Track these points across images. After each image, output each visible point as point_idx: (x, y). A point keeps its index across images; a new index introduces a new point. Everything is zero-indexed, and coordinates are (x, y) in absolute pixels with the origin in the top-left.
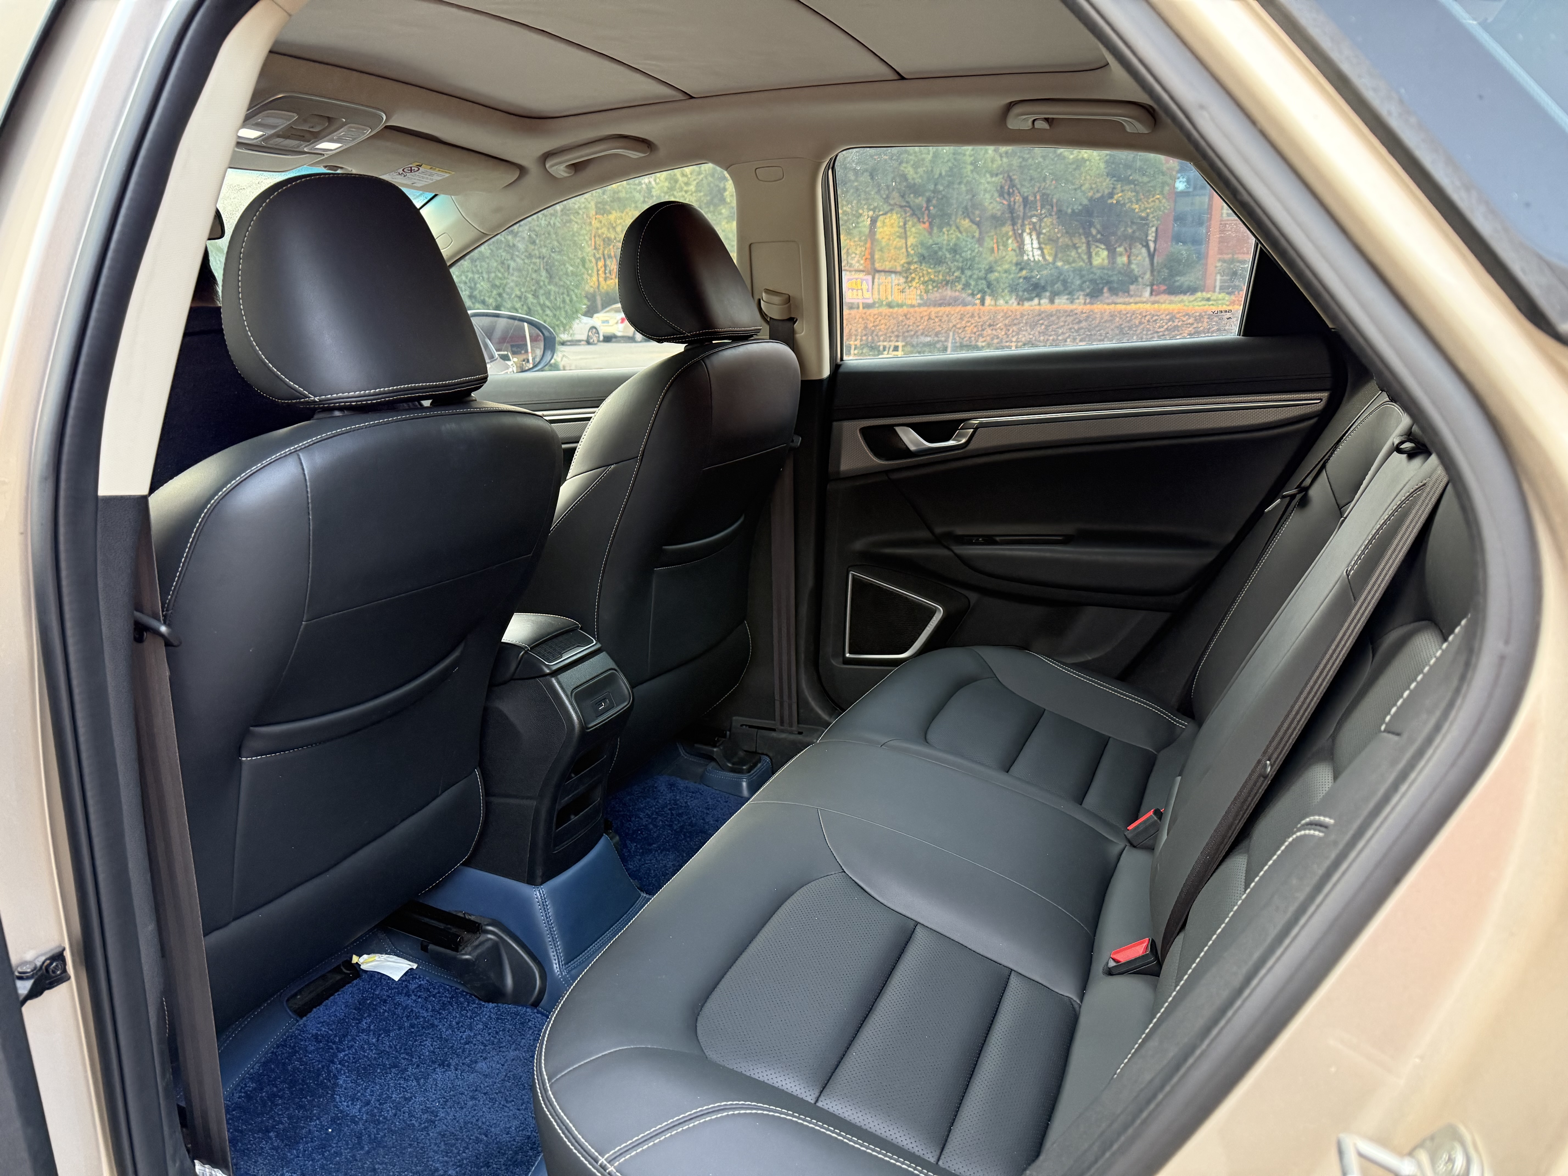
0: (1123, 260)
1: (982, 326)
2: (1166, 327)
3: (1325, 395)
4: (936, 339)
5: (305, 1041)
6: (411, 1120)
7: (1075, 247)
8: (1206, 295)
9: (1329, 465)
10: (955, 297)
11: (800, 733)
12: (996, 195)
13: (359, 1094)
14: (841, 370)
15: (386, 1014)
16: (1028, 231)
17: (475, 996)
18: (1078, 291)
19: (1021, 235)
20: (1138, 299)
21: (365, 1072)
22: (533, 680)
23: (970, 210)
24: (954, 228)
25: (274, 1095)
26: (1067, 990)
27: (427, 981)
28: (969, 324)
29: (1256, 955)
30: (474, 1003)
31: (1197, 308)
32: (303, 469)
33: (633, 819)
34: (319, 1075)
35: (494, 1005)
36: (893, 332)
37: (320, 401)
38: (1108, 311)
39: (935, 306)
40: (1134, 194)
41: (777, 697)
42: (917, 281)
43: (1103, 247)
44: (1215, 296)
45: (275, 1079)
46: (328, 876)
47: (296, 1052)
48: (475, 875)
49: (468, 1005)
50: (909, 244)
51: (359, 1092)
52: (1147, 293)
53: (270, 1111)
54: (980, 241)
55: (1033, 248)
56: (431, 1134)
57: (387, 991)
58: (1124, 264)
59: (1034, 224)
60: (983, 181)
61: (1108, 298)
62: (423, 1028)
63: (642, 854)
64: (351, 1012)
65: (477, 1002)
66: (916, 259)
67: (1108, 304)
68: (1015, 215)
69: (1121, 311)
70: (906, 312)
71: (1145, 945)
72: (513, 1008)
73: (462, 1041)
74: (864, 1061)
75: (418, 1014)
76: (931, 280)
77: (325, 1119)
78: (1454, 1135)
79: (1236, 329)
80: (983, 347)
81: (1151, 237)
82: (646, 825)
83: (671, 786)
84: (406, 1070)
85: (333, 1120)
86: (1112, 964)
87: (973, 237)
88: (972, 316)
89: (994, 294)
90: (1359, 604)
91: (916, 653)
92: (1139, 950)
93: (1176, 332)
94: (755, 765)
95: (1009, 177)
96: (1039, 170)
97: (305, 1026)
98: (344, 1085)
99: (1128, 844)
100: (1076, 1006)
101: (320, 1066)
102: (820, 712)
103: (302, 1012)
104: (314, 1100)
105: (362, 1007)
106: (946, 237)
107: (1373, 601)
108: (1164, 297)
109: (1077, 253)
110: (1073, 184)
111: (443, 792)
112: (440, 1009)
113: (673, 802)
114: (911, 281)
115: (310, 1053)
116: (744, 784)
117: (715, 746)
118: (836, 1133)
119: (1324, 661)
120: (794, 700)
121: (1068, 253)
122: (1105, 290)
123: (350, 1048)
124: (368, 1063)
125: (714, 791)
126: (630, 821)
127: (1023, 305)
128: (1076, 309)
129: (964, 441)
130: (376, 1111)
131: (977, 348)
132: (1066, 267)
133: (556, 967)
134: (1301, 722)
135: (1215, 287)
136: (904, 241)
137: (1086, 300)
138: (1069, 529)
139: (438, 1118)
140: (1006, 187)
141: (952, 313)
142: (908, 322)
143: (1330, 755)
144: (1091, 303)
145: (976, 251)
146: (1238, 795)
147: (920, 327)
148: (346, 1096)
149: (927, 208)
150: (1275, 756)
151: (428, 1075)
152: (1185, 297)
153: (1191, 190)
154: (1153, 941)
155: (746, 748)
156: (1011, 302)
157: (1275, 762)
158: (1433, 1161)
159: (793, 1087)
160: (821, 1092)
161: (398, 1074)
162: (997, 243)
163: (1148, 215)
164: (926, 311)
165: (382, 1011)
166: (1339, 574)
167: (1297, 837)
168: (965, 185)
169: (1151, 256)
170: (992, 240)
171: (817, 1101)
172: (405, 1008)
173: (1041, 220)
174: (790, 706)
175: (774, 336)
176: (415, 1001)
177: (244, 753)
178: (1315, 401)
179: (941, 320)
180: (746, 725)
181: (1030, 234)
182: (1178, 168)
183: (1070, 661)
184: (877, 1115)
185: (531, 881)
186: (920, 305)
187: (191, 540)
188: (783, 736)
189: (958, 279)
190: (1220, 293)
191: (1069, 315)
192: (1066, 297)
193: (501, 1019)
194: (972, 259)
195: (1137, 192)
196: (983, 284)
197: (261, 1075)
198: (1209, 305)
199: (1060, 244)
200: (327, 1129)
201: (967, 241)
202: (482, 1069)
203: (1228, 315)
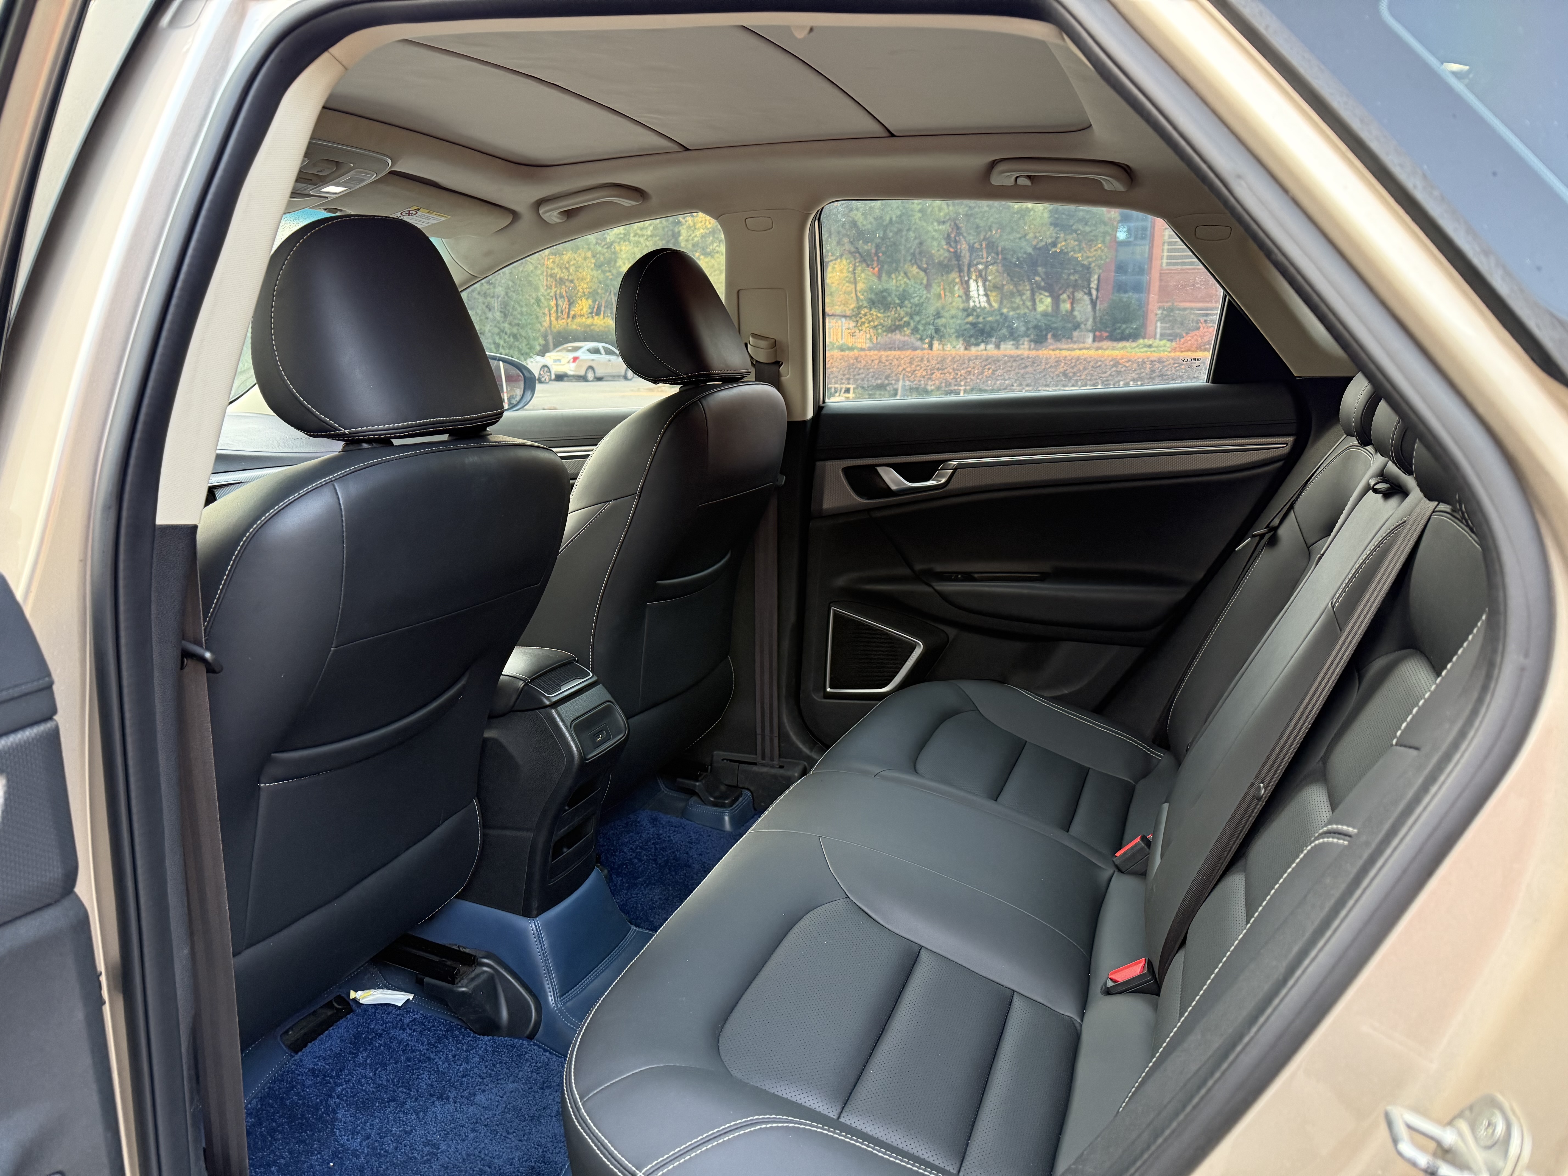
0: (1066, 306)
1: (931, 370)
2: (1109, 373)
3: (1290, 439)
4: (886, 382)
5: (302, 1075)
6: (413, 1153)
7: (1021, 294)
8: (1147, 342)
9: (1297, 506)
10: (904, 342)
11: (781, 767)
12: (943, 243)
13: (359, 1128)
14: (824, 412)
15: (382, 1048)
16: (974, 277)
17: (471, 1030)
18: (1023, 337)
19: (967, 282)
20: (1081, 345)
21: (364, 1106)
22: (533, 712)
23: (918, 257)
24: (902, 274)
25: (274, 1130)
26: (1068, 1011)
27: (421, 1014)
28: (918, 368)
29: (1296, 949)
30: (470, 1036)
31: (1139, 354)
32: (338, 499)
33: (617, 853)
34: (317, 1109)
35: (489, 1038)
36: (844, 375)
37: (350, 433)
38: (1054, 357)
39: (885, 350)
40: (1076, 243)
41: (759, 731)
42: (866, 325)
43: (1047, 294)
44: (1157, 342)
45: (274, 1114)
46: (335, 904)
47: (293, 1087)
48: (470, 908)
49: (463, 1039)
50: (858, 288)
51: (358, 1125)
52: (1090, 340)
53: (271, 1146)
54: (928, 287)
55: (979, 295)
56: (434, 1167)
57: (382, 1025)
58: (1067, 311)
59: (980, 271)
60: (930, 228)
61: (1052, 344)
62: (420, 1061)
63: (628, 889)
64: (347, 1047)
65: (472, 1035)
66: (865, 304)
67: (1053, 350)
68: (961, 262)
69: (1066, 357)
70: (857, 355)
71: (1141, 965)
72: (509, 1041)
73: (459, 1074)
74: (881, 1078)
75: (414, 1048)
76: (881, 324)
77: (326, 1154)
78: (1492, 1103)
79: (1205, 377)
80: (932, 391)
81: (1093, 285)
82: (631, 859)
83: (654, 821)
84: (404, 1103)
85: (335, 1155)
86: (1110, 984)
87: (921, 283)
88: (922, 360)
89: (941, 338)
90: (1346, 633)
91: (896, 687)
92: (1136, 970)
93: (1119, 378)
94: (737, 799)
95: (955, 224)
96: (985, 219)
97: (301, 1061)
98: (344, 1119)
99: (1116, 870)
100: (1077, 1025)
101: (318, 1100)
102: (801, 746)
103: (297, 1047)
104: (313, 1134)
105: (358, 1042)
106: (895, 283)
107: (1360, 631)
108: (1105, 344)
109: (1022, 300)
110: (1018, 233)
111: (442, 823)
112: (436, 1042)
113: (656, 836)
114: (861, 326)
115: (308, 1088)
116: (727, 818)
117: (697, 781)
118: (865, 1145)
119: (1313, 689)
120: (776, 733)
121: (1013, 300)
122: (1049, 336)
123: (347, 1082)
124: (367, 1096)
125: (696, 825)
126: (615, 855)
127: (970, 350)
128: (1022, 354)
129: (943, 480)
130: (376, 1144)
131: (927, 392)
132: (1011, 313)
133: (551, 999)
134: (1293, 746)
135: (1155, 336)
136: (853, 286)
137: (1030, 346)
138: (1046, 566)
139: (439, 1151)
140: (953, 236)
141: (902, 357)
142: (859, 366)
143: (1323, 777)
144: (1037, 350)
145: (924, 297)
146: (1233, 817)
147: (871, 370)
148: (346, 1130)
149: (876, 254)
150: (1268, 778)
151: (427, 1108)
152: (1126, 344)
153: (1132, 239)
154: (1149, 960)
155: (727, 782)
156: (958, 347)
157: (1268, 784)
158: (1473, 1128)
159: (816, 1103)
160: (843, 1108)
161: (396, 1108)
162: (944, 289)
163: (1090, 263)
164: (876, 355)
165: (377, 1045)
166: (1323, 607)
167: (1315, 845)
168: (914, 232)
169: (1094, 304)
170: (939, 286)
171: (839, 1117)
172: (400, 1042)
173: (986, 267)
174: (772, 740)
175: (760, 379)
176: (410, 1035)
177: (262, 779)
178: (1281, 445)
179: (891, 364)
180: (727, 760)
181: (976, 281)
182: (1119, 218)
183: (1046, 694)
184: (899, 1130)
185: (527, 913)
186: (870, 349)
187: (229, 567)
188: (765, 770)
189: (908, 324)
190: (1161, 340)
191: (1015, 361)
192: (1011, 343)
193: (497, 1052)
194: (920, 305)
195: (1080, 242)
196: (931, 330)
197: (258, 1111)
198: (1151, 352)
199: (1005, 291)
200: (328, 1164)
201: (915, 287)
202: (481, 1101)
203: (1198, 363)
